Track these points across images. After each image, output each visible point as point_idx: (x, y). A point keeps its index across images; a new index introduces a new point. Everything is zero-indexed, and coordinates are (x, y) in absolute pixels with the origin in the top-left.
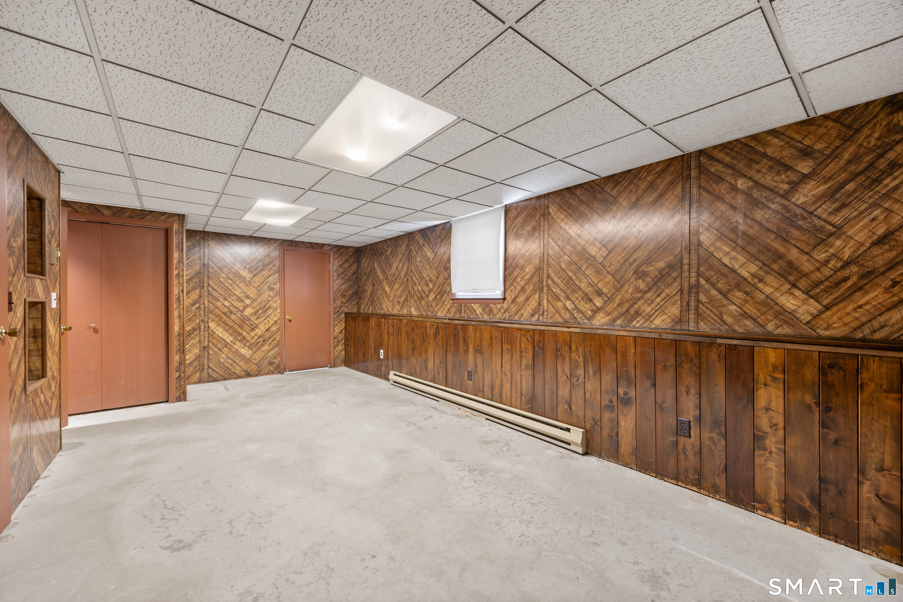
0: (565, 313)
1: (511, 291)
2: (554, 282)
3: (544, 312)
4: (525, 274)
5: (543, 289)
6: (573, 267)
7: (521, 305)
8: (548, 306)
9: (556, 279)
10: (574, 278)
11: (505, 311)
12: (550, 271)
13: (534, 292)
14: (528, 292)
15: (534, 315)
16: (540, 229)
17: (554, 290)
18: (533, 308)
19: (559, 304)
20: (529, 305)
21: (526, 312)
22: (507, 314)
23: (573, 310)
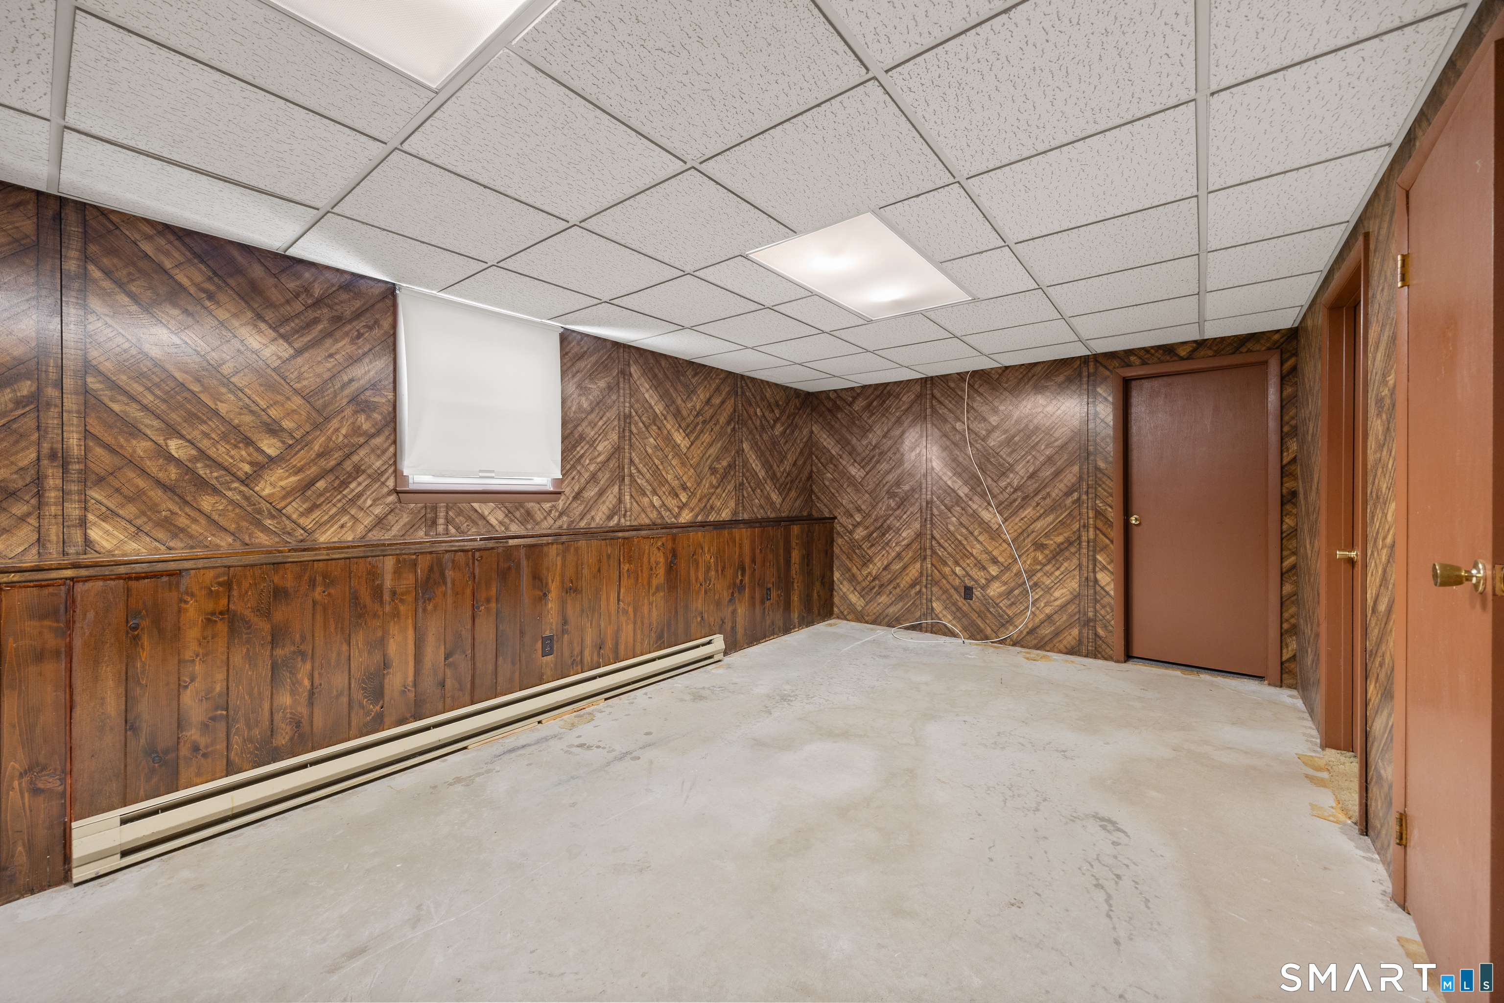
0: (652, 512)
1: (573, 479)
2: (639, 471)
3: (626, 511)
4: (597, 453)
5: (624, 479)
6: (659, 453)
7: (591, 503)
8: (631, 503)
9: (641, 466)
10: (661, 467)
11: (561, 514)
12: (633, 454)
13: (611, 483)
14: (602, 482)
15: (612, 517)
16: (618, 391)
17: (639, 481)
18: (611, 506)
19: (645, 500)
20: (604, 502)
21: (600, 514)
22: (565, 518)
23: (661, 507)
